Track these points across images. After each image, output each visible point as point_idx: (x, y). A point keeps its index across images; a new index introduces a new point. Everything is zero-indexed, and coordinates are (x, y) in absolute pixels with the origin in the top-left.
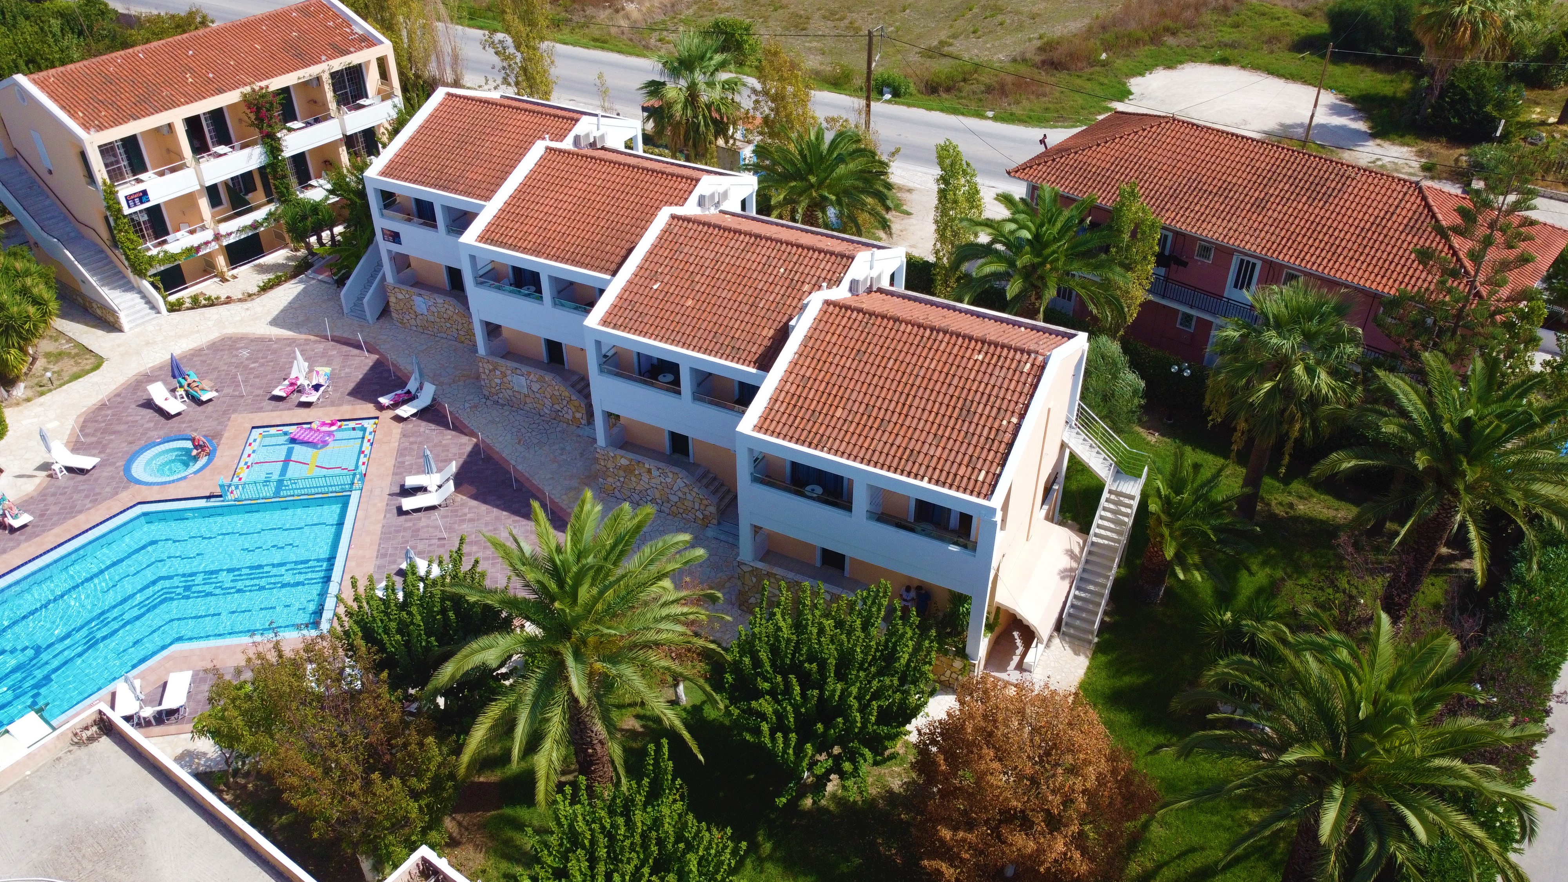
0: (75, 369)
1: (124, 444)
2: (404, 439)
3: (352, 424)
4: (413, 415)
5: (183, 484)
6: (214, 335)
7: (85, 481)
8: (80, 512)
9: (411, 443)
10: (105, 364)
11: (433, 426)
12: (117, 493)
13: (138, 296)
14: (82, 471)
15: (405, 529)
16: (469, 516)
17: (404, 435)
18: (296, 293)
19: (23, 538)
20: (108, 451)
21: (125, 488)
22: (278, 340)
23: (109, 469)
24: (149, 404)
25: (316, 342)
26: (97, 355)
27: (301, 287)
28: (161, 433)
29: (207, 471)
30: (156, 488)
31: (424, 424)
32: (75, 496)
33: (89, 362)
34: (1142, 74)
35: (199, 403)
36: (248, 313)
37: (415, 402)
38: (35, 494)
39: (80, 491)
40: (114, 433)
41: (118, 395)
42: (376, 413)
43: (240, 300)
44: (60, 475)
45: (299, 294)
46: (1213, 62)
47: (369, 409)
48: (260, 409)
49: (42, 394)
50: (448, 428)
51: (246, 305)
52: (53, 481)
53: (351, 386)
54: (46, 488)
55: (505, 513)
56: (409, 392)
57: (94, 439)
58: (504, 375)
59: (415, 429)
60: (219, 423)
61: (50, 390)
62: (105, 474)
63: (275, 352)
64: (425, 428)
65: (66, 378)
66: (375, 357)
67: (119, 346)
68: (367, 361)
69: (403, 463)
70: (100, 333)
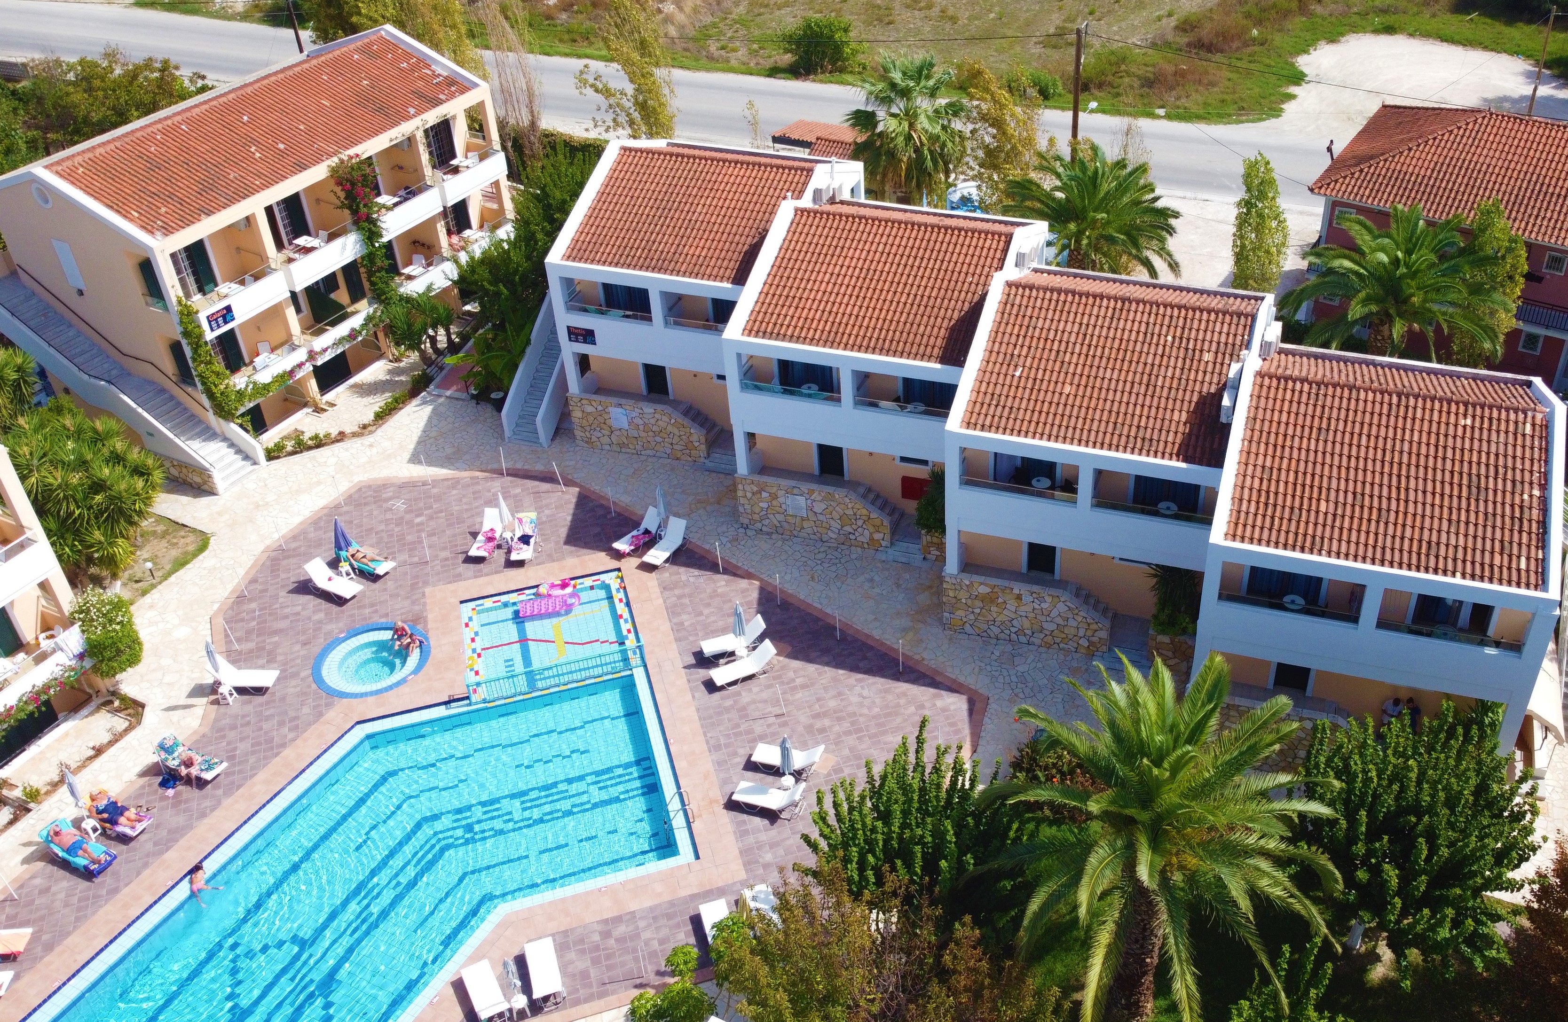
0: (174, 553)
1: (298, 647)
2: (667, 593)
3: (588, 582)
4: (667, 561)
5: (404, 689)
6: (343, 486)
7: (268, 703)
8: (283, 745)
9: (680, 597)
10: (212, 541)
11: (696, 572)
12: (321, 715)
13: (223, 445)
14: (259, 691)
15: (728, 710)
16: (799, 681)
17: (665, 588)
18: (425, 418)
19: (220, 792)
20: (279, 658)
21: (329, 705)
22: (436, 482)
23: (294, 682)
24: (306, 587)
25: (485, 478)
26: (194, 530)
27: (428, 409)
28: (341, 625)
29: (428, 667)
30: (371, 699)
31: (682, 570)
32: (266, 726)
33: (188, 540)
34: (1306, 52)
35: (374, 578)
36: (374, 450)
37: (662, 543)
38: (206, 730)
39: (268, 718)
40: (275, 632)
41: (254, 581)
42: (615, 564)
43: (354, 435)
44: (230, 700)
45: (430, 419)
46: (1376, 31)
47: (599, 560)
48: (458, 578)
49: (144, 593)
50: (718, 572)
51: (368, 440)
52: (223, 709)
53: (563, 532)
54: (216, 720)
55: (841, 672)
56: (647, 532)
57: (251, 645)
58: (773, 496)
59: (674, 578)
60: (413, 603)
61: (154, 586)
62: (291, 691)
63: (438, 499)
64: (686, 575)
65: (168, 567)
66: (577, 490)
67: (220, 514)
68: (567, 497)
69: (682, 624)
70: (184, 499)
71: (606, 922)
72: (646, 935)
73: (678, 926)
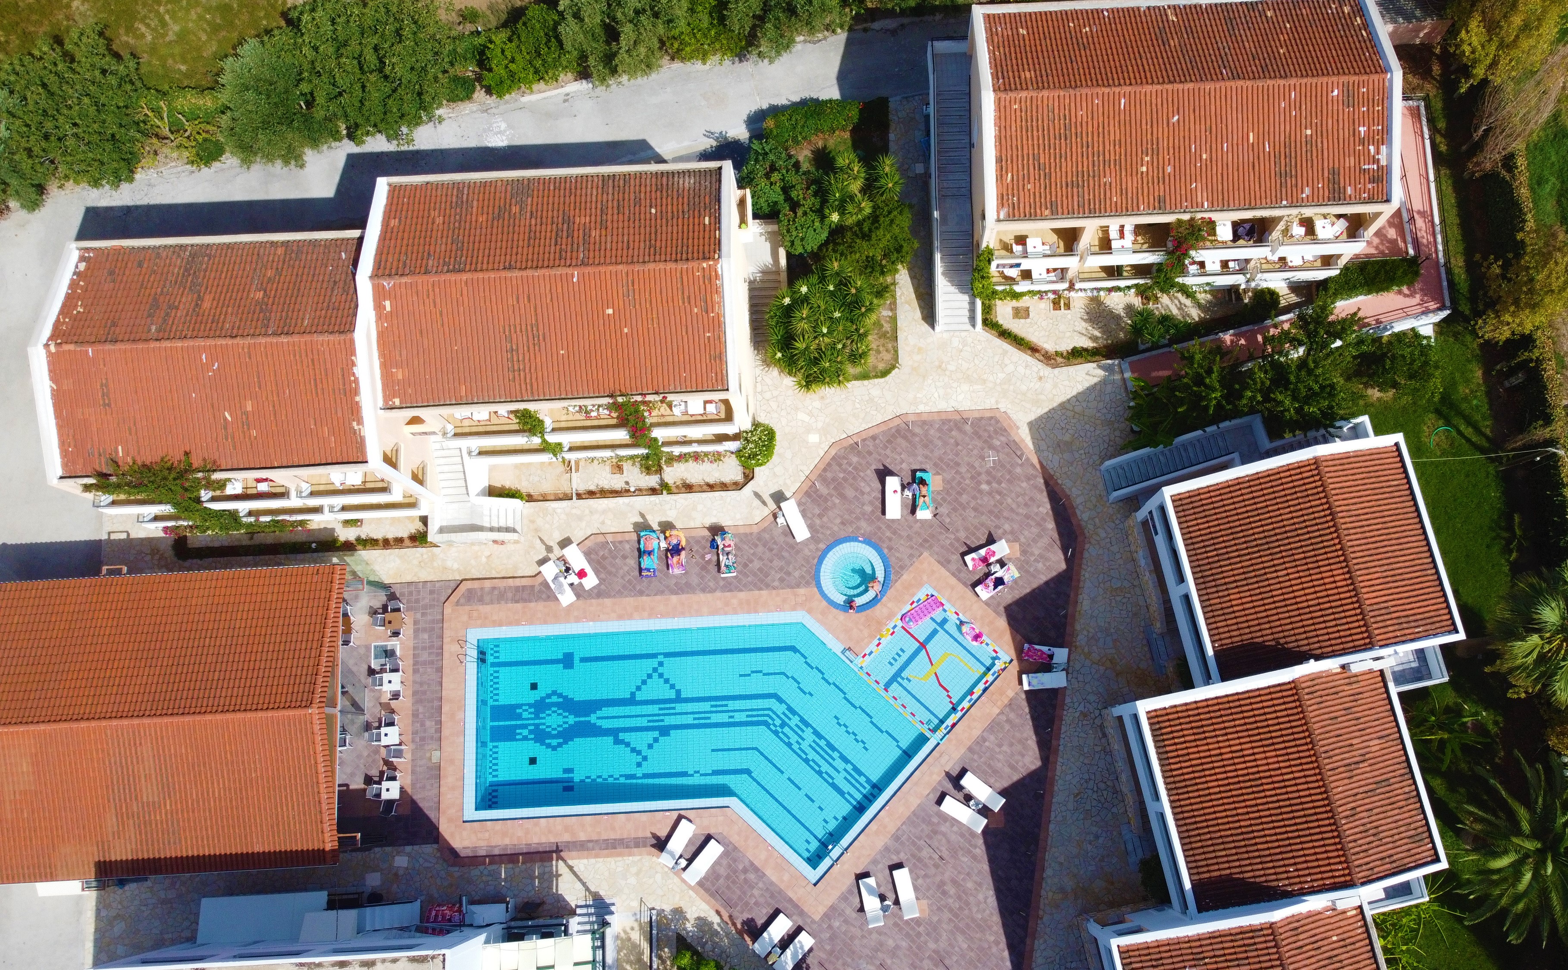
0: (872, 360)
1: (838, 520)
7: (791, 546)
10: (894, 372)
12: (798, 585)
13: (968, 299)
15: (929, 823)
16: (977, 851)
20: (824, 519)
21: (807, 583)
23: (812, 546)
26: (896, 350)
28: (869, 528)
30: (824, 603)
32: (775, 562)
33: (887, 357)
37: (1045, 675)
38: (753, 532)
39: (780, 558)
40: (842, 495)
41: (873, 437)
43: (1044, 356)
53: (1027, 591)
54: (762, 532)
56: (1051, 657)
57: (825, 491)
59: (1023, 703)
60: (910, 555)
62: (806, 551)
67: (919, 351)
69: (985, 740)
70: (918, 313)
71: (752, 864)
72: (756, 892)
73: (769, 904)
